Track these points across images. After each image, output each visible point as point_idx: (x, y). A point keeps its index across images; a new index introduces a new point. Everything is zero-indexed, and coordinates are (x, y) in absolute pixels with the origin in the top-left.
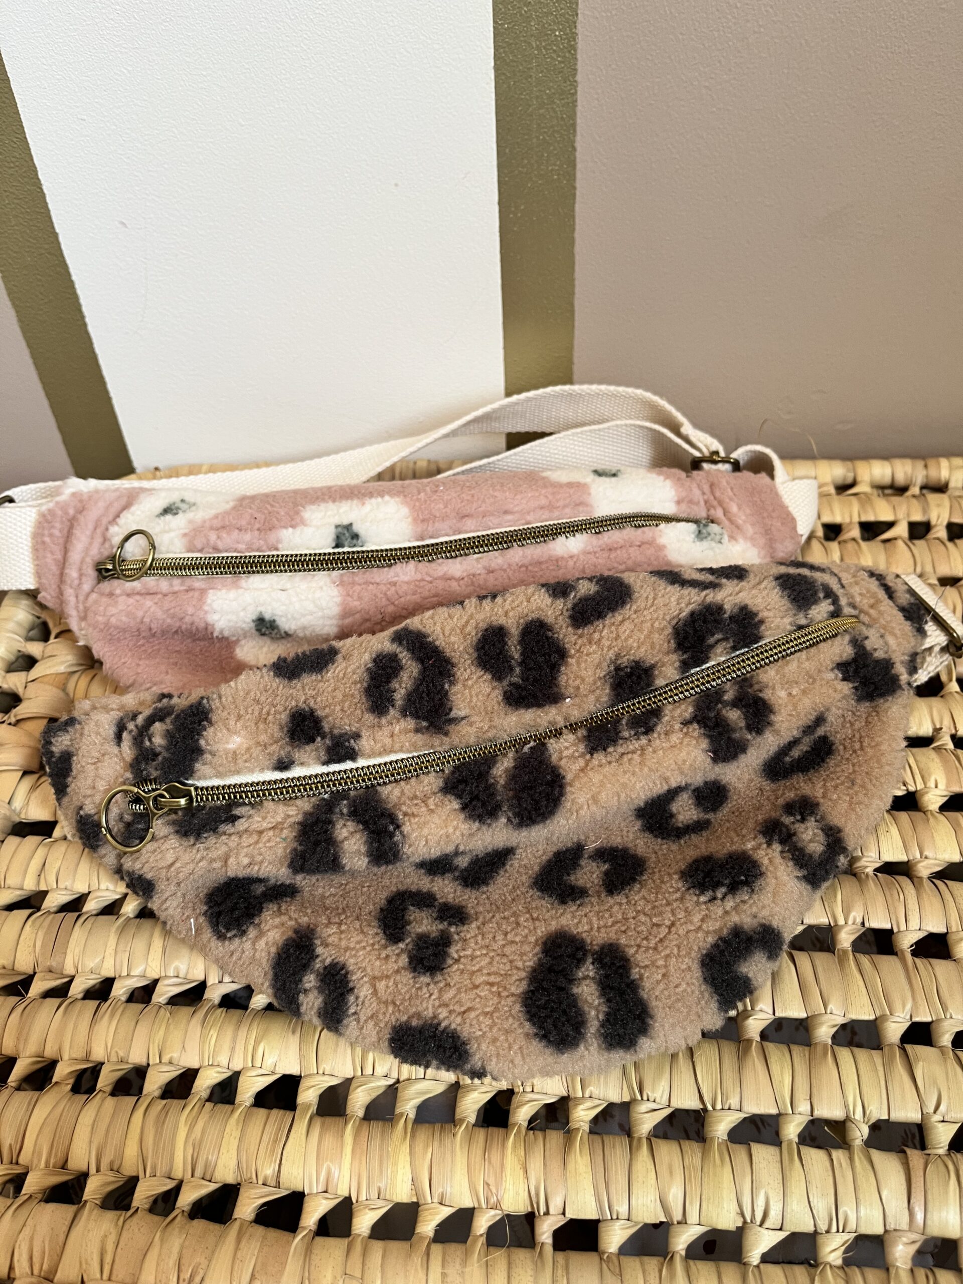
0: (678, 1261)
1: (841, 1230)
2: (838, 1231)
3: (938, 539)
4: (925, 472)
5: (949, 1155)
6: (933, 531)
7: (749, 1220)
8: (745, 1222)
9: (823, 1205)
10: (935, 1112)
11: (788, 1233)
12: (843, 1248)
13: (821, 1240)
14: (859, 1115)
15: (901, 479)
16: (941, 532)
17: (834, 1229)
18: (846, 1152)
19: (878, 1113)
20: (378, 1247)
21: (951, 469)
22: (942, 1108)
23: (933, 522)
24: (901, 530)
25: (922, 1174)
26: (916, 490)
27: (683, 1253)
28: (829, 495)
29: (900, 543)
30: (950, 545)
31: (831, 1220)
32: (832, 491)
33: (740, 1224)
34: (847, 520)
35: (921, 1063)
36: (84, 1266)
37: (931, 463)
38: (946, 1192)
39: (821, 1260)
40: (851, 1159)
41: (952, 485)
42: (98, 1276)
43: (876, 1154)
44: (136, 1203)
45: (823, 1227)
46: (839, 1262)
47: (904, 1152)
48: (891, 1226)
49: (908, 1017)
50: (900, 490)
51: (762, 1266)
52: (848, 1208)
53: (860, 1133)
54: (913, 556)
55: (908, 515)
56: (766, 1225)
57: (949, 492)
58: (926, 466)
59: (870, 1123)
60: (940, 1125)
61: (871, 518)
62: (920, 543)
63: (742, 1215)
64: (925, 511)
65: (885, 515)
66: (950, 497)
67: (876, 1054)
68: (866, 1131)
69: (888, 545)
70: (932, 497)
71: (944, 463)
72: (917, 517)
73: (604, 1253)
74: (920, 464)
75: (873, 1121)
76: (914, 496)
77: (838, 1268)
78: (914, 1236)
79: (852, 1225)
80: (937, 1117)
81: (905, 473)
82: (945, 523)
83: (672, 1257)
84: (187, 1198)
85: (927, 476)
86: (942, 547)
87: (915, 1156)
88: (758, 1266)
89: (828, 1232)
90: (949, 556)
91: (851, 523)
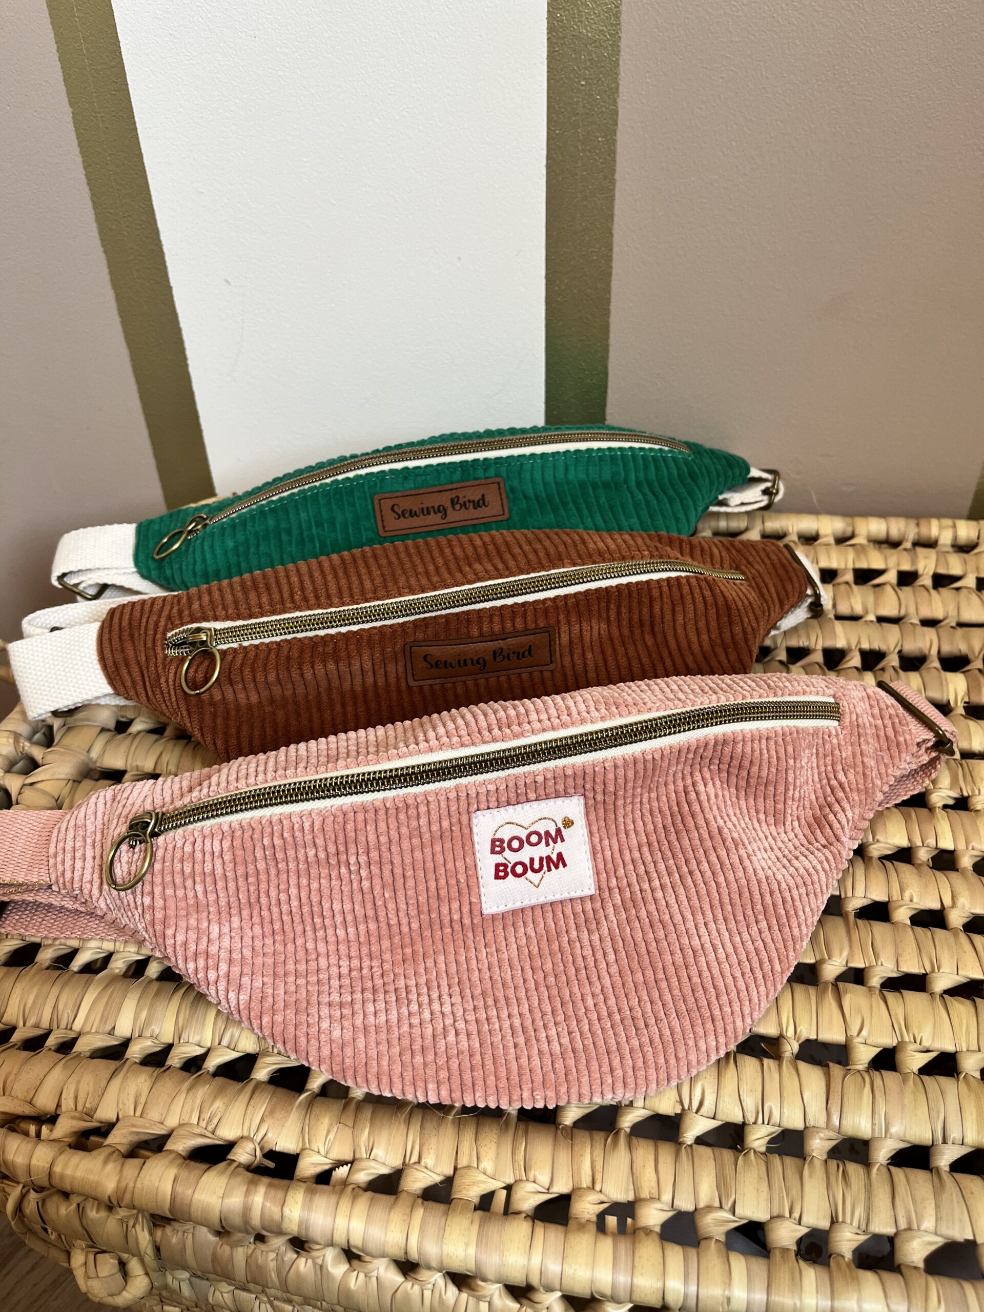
0: (622, 1134)
1: (766, 1122)
2: (763, 1123)
3: (923, 586)
4: (917, 530)
5: (867, 1070)
6: (920, 579)
7: (686, 1108)
8: (683, 1109)
9: (751, 1103)
10: (858, 1035)
11: (720, 1123)
12: (768, 1138)
13: (748, 1129)
14: (790, 1033)
15: (895, 534)
16: (927, 581)
17: (760, 1121)
18: (776, 1062)
19: (808, 1032)
20: (369, 1109)
21: (941, 528)
22: (864, 1033)
23: (920, 572)
24: (891, 577)
25: (841, 1082)
26: (908, 545)
27: (628, 1130)
28: (828, 545)
29: (888, 589)
30: (933, 592)
31: (758, 1113)
32: (832, 541)
33: (679, 1111)
34: (843, 566)
35: (848, 996)
36: (121, 1106)
37: (923, 522)
38: (861, 1098)
39: (746, 1146)
40: (780, 1066)
41: (941, 542)
42: (132, 1113)
43: (802, 1065)
44: (169, 1062)
45: (751, 1119)
46: (763, 1149)
47: (828, 1066)
48: (811, 1122)
49: (844, 963)
50: (893, 544)
51: (694, 1146)
52: (772, 1104)
53: (791, 1047)
54: (899, 599)
55: (898, 564)
56: (702, 1111)
57: (938, 548)
58: (918, 525)
59: (801, 1041)
60: (861, 1046)
61: (863, 565)
62: (907, 590)
63: (681, 1103)
64: (914, 561)
65: (877, 564)
66: (937, 553)
67: (812, 991)
68: (796, 1048)
69: (877, 589)
70: (920, 551)
71: (935, 523)
72: (906, 567)
73: (560, 1124)
74: (912, 523)
75: (802, 1039)
76: (905, 550)
77: (762, 1154)
78: (831, 1134)
79: (776, 1118)
80: (859, 1040)
81: (899, 530)
82: (931, 573)
83: (617, 1132)
84: (212, 1063)
85: (918, 534)
86: (926, 593)
87: (836, 1070)
88: (691, 1146)
89: (755, 1123)
90: (931, 600)
91: (846, 569)
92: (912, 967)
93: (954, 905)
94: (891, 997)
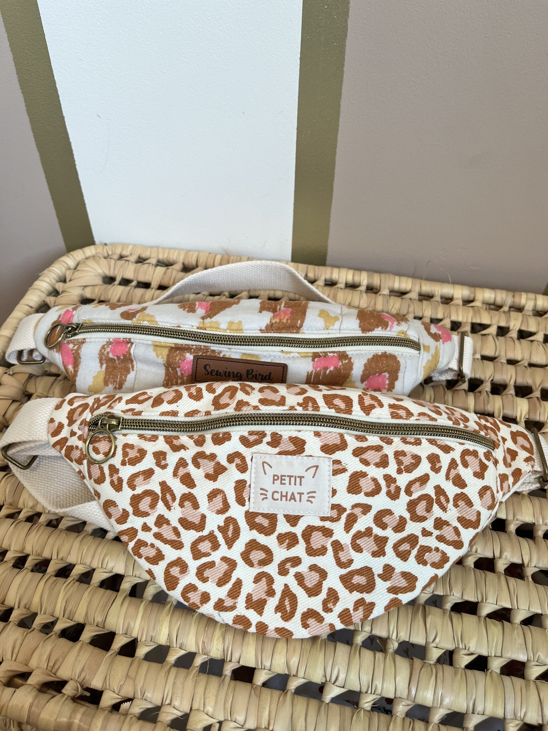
0: (289, 694)
1: (373, 693)
2: (371, 693)
3: (511, 338)
4: (513, 299)
5: (435, 665)
6: (510, 333)
7: (328, 680)
8: (326, 680)
9: (366, 679)
10: (433, 642)
11: (347, 690)
12: (372, 702)
13: (362, 696)
14: (394, 637)
15: (499, 301)
16: (514, 334)
17: (369, 692)
18: (384, 654)
19: (404, 637)
20: (146, 664)
21: (527, 299)
22: (437, 640)
23: (511, 328)
24: (493, 330)
25: (418, 672)
26: (506, 309)
27: (293, 691)
28: (459, 305)
29: (490, 338)
30: (517, 342)
31: (369, 687)
32: (461, 303)
33: (324, 681)
34: (465, 321)
35: (430, 616)
36: (4, 653)
37: (517, 294)
38: (429, 684)
39: (360, 706)
40: (385, 658)
41: (526, 308)
42: (10, 658)
43: (398, 658)
44: (34, 626)
45: (364, 690)
46: (369, 708)
47: (413, 659)
48: (398, 695)
49: (431, 591)
50: (497, 307)
51: (330, 704)
52: (378, 683)
53: (394, 646)
54: (496, 345)
55: (498, 322)
56: (337, 684)
57: (523, 312)
58: (514, 296)
59: (399, 642)
60: (434, 649)
61: (478, 321)
62: (502, 339)
63: (325, 677)
64: (508, 320)
65: (485, 321)
66: (523, 315)
67: (411, 608)
68: (396, 645)
69: (484, 337)
70: (513, 314)
71: (524, 295)
72: (503, 324)
73: (254, 685)
74: (510, 294)
75: (401, 641)
76: (504, 312)
77: (368, 711)
78: (409, 702)
79: (379, 691)
80: (434, 645)
81: (502, 299)
82: (517, 329)
83: (287, 692)
84: (59, 627)
85: (513, 302)
86: (512, 343)
87: (417, 662)
88: (328, 704)
89: (366, 692)
90: (514, 348)
91: (467, 322)
92: (471, 597)
93: (500, 557)
94: (456, 617)
